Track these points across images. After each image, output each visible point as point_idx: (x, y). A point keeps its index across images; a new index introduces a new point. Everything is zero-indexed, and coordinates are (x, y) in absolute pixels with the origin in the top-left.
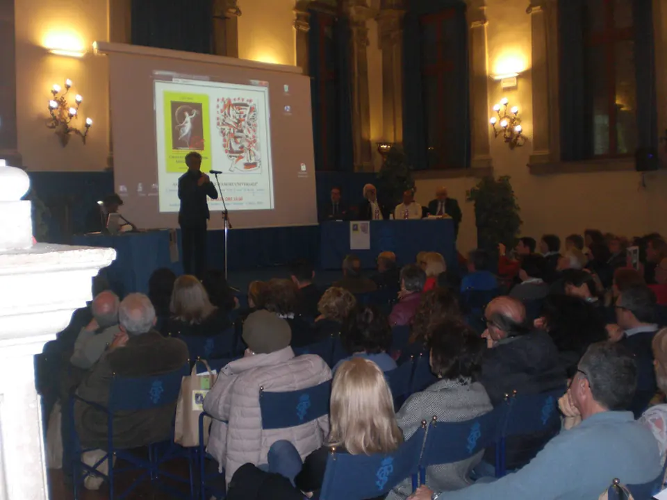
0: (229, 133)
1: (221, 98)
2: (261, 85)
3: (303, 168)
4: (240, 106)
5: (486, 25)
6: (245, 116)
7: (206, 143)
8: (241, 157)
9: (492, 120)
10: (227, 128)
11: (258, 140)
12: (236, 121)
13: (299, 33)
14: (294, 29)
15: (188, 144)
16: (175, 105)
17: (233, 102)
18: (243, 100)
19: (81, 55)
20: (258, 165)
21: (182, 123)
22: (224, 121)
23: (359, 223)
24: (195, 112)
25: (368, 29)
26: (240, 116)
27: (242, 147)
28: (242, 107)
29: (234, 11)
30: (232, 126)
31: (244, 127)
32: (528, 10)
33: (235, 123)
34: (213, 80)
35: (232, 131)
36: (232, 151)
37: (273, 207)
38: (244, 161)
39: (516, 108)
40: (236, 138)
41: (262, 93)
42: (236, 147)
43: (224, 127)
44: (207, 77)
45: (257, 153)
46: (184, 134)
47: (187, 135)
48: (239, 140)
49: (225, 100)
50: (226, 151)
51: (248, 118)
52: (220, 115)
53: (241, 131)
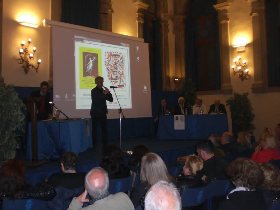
0: (111, 69)
1: (107, 52)
2: (126, 46)
3: (145, 88)
4: (116, 56)
5: (229, 22)
6: (118, 61)
7: (99, 74)
8: (116, 82)
9: (233, 66)
10: (110, 67)
11: (124, 73)
12: (114, 64)
13: (139, 24)
14: (137, 22)
15: (91, 74)
16: (85, 54)
17: (112, 54)
18: (117, 53)
19: (36, 26)
20: (124, 86)
21: (88, 63)
22: (108, 63)
23: (179, 116)
24: (94, 58)
25: (169, 24)
26: (116, 61)
27: (117, 77)
28: (117, 57)
29: (110, 10)
30: (112, 66)
31: (118, 67)
32: (251, 14)
33: (113, 64)
34: (103, 42)
35: (112, 68)
36: (112, 79)
37: (131, 108)
38: (118, 84)
39: (245, 61)
40: (114, 72)
41: (127, 50)
42: (114, 77)
43: (108, 66)
44: (100, 41)
45: (124, 80)
46: (89, 69)
47: (90, 70)
48: (115, 73)
49: (109, 52)
50: (109, 79)
51: (120, 62)
52: (107, 60)
53: (116, 69)
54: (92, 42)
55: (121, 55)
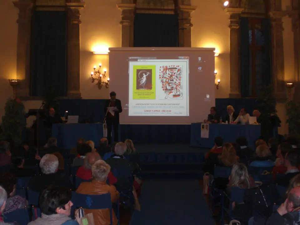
0: (166, 81)
1: (162, 66)
2: (184, 59)
3: (208, 96)
4: (171, 69)
6: (174, 74)
7: (153, 86)
8: (171, 92)
10: (164, 80)
11: (182, 84)
12: (170, 76)
13: (232, 30)
14: (229, 29)
15: (144, 87)
16: (138, 71)
17: (168, 67)
18: (174, 66)
20: (181, 95)
21: (142, 78)
22: (163, 76)
24: (148, 73)
26: (172, 74)
27: (172, 88)
28: (173, 69)
29: (189, 25)
30: (168, 79)
31: (174, 78)
33: (169, 77)
34: (158, 59)
35: (167, 80)
37: (188, 115)
38: (173, 94)
40: (169, 83)
41: (185, 62)
42: (169, 88)
43: (163, 79)
44: (156, 58)
45: (181, 90)
46: (142, 83)
47: (144, 83)
48: (171, 84)
49: (164, 67)
50: (164, 90)
51: (177, 74)
52: (162, 74)
53: (173, 80)
54: (147, 60)
55: (178, 68)
